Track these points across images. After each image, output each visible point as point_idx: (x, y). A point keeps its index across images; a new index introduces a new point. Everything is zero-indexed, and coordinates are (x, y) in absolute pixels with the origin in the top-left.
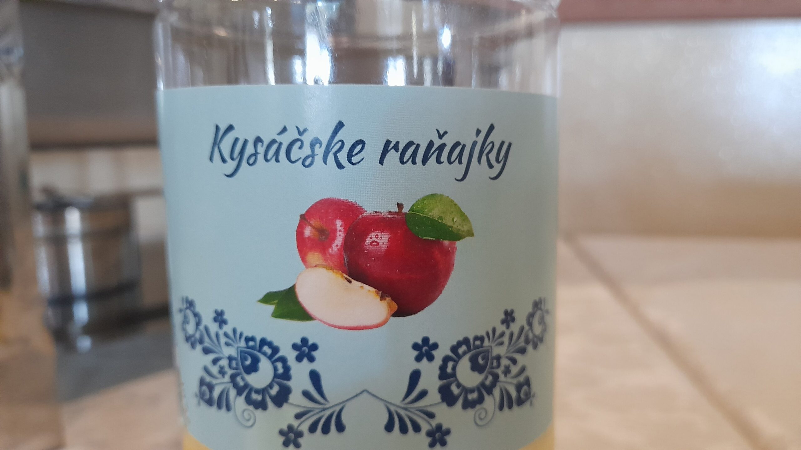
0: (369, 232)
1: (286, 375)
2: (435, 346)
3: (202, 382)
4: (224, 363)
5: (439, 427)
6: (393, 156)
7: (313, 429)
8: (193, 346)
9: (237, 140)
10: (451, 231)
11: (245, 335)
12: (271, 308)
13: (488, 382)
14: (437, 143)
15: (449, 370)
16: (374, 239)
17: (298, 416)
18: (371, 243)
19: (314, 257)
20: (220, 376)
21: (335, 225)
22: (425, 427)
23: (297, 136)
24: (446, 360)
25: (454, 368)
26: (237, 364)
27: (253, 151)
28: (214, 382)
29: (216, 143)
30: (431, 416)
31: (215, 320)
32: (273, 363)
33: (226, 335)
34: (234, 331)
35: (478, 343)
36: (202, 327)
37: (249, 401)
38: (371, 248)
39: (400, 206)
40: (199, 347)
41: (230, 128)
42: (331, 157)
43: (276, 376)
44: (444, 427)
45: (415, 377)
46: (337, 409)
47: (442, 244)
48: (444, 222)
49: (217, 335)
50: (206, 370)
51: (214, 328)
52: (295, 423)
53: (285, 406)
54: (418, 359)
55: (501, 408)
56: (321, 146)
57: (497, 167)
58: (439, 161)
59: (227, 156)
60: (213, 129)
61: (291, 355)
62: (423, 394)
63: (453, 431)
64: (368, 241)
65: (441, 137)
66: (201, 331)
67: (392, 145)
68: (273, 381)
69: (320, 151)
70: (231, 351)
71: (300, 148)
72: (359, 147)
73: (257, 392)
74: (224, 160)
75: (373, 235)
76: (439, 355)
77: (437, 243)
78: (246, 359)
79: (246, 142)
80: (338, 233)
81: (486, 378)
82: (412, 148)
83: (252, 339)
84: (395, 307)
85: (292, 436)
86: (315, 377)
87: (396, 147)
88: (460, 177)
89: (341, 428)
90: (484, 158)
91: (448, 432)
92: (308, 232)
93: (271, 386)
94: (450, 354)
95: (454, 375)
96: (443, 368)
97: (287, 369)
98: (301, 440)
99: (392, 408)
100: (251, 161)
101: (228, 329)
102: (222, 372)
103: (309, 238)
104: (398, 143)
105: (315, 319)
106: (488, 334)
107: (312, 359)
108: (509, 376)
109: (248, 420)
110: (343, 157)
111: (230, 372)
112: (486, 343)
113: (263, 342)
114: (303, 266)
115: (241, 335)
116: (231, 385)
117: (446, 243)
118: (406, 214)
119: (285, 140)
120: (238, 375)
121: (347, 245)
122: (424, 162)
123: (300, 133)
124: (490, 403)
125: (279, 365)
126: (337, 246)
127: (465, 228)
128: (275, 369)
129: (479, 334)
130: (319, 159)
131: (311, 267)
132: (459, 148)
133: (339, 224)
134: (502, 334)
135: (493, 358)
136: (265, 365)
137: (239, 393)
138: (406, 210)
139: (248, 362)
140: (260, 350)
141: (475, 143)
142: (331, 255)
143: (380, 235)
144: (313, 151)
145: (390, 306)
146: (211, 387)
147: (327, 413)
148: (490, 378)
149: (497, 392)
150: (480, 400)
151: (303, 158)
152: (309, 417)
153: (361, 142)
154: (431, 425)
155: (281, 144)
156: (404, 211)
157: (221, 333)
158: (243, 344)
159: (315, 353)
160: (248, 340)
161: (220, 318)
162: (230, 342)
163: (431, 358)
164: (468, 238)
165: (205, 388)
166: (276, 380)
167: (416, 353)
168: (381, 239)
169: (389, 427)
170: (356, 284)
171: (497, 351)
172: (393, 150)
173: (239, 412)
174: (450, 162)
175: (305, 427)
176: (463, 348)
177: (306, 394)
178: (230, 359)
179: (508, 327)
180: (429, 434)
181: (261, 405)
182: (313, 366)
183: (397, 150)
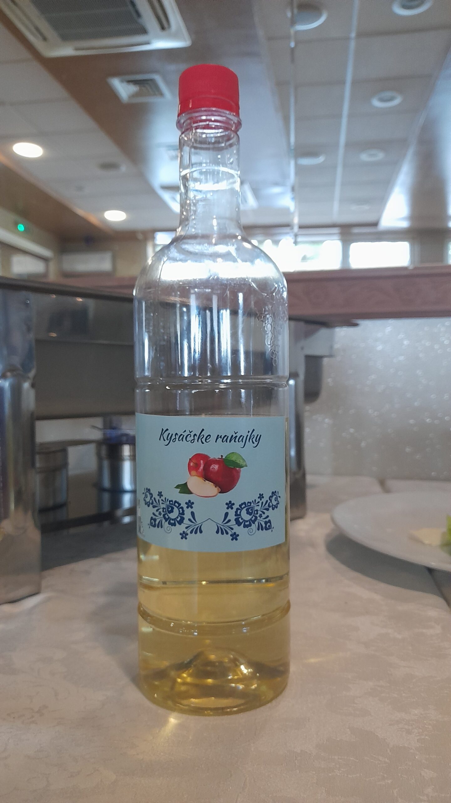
0: (212, 464)
1: (183, 513)
2: (234, 504)
3: (152, 518)
4: (161, 510)
5: (235, 533)
6: (220, 440)
7: (191, 532)
8: (149, 506)
9: (169, 434)
10: (240, 465)
11: (169, 500)
12: (179, 490)
13: (253, 519)
14: (234, 435)
15: (238, 513)
16: (213, 467)
17: (187, 528)
18: (212, 468)
19: (194, 473)
20: (159, 515)
21: (200, 462)
22: (230, 533)
23: (189, 433)
24: (237, 509)
25: (240, 512)
26: (166, 510)
27: (175, 438)
28: (156, 518)
29: (162, 434)
30: (232, 529)
31: (158, 495)
32: (179, 509)
33: (162, 500)
34: (165, 498)
35: (249, 504)
36: (153, 498)
37: (169, 523)
38: (213, 470)
39: (222, 456)
40: (151, 506)
41: (167, 430)
42: (200, 440)
43: (179, 514)
44: (237, 533)
45: (226, 515)
46: (200, 525)
47: (236, 469)
48: (237, 462)
49: (159, 501)
50: (154, 514)
51: (157, 498)
52: (185, 530)
53: (182, 524)
54: (228, 508)
55: (258, 529)
56: (197, 436)
57: (256, 443)
58: (235, 441)
59: (166, 439)
60: (161, 430)
61: (185, 506)
62: (229, 521)
63: (240, 535)
64: (211, 467)
65: (235, 433)
66: (152, 500)
67: (219, 436)
68: (178, 515)
69: (196, 438)
70: (164, 506)
71: (190, 437)
72: (209, 437)
73: (173, 520)
74: (164, 440)
75: (213, 465)
76: (235, 507)
77: (234, 469)
78: (169, 508)
79: (172, 434)
80: (202, 465)
81: (252, 517)
82: (226, 437)
83: (172, 501)
84: (220, 490)
85: (184, 535)
86: (193, 514)
87: (221, 437)
88: (242, 447)
89: (201, 532)
90: (251, 440)
91: (238, 535)
92: (192, 464)
93: (177, 517)
94: (239, 507)
95: (240, 515)
96: (236, 512)
97: (183, 511)
98: (187, 536)
99: (218, 525)
100: (174, 441)
101: (163, 498)
102: (160, 514)
103: (192, 466)
104: (221, 436)
105: (193, 494)
106: (253, 501)
107: (192, 508)
108: (261, 518)
109: (169, 530)
110: (203, 440)
111: (163, 513)
112: (252, 504)
113: (176, 502)
114: (190, 475)
115: (168, 500)
116: (163, 518)
117: (238, 469)
118: (224, 459)
119: (185, 434)
120: (165, 514)
121: (204, 468)
122: (230, 442)
123: (190, 432)
124: (254, 527)
125: (181, 510)
126: (201, 469)
127: (244, 464)
128: (179, 511)
129: (250, 501)
130: (196, 440)
131: (192, 476)
132: (242, 437)
133: (202, 462)
134: (259, 502)
135: (255, 511)
136: (176, 510)
137: (166, 521)
138: (224, 457)
139: (170, 509)
140: (174, 505)
141: (248, 435)
142: (199, 472)
143: (215, 466)
144: (194, 438)
145: (218, 489)
146: (155, 520)
147: (197, 526)
148: (254, 518)
149: (256, 523)
150: (250, 525)
151: (191, 440)
152: (190, 529)
153: (210, 435)
154: (232, 532)
155: (184, 436)
156: (223, 458)
157: (160, 500)
158: (168, 503)
159: (193, 505)
160: (170, 501)
161: (160, 494)
162: (164, 503)
163: (232, 508)
164: (245, 468)
165: (152, 521)
166: (180, 515)
167: (227, 506)
168: (215, 467)
169: (217, 532)
170: (207, 481)
171: (256, 508)
172: (220, 438)
173: (165, 528)
174: (239, 442)
175: (189, 532)
176: (243, 506)
177: (190, 520)
178: (163, 508)
179: (261, 500)
180: (231, 535)
181: (174, 525)
182: (192, 510)
183: (221, 438)
